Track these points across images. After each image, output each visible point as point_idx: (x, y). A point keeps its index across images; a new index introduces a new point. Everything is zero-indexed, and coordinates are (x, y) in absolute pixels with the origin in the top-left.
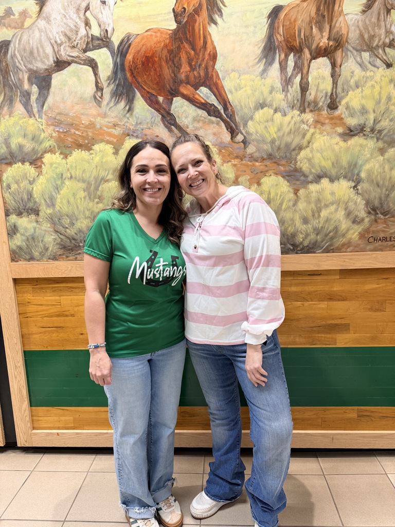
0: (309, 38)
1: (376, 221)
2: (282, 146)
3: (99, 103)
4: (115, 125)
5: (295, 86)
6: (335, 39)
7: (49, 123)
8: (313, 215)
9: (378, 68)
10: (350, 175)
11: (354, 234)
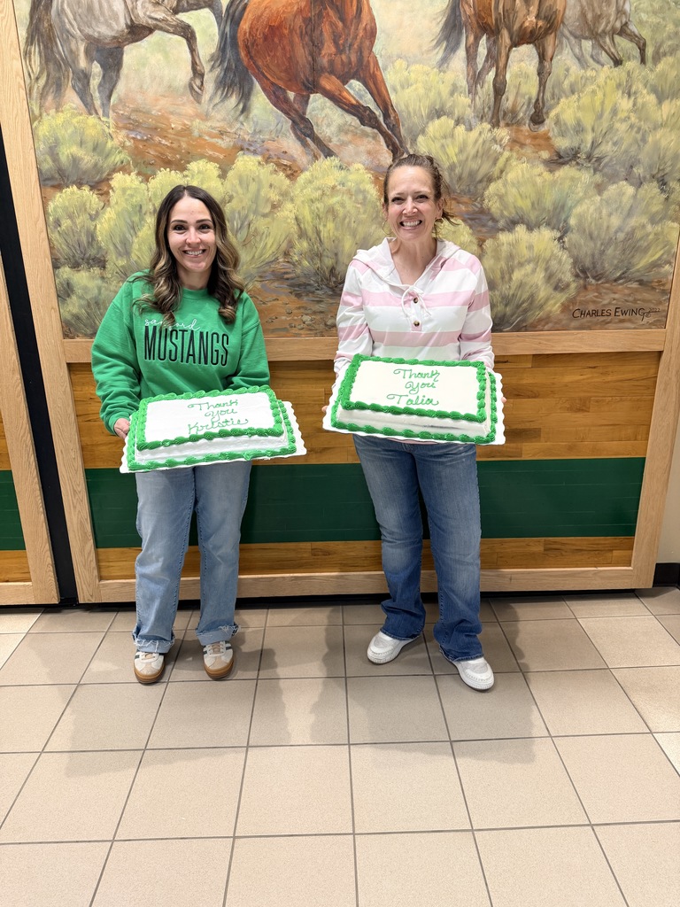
0: (510, 13)
1: (585, 287)
2: (465, 175)
3: (197, 97)
4: (222, 133)
5: (486, 86)
6: (546, 18)
7: (120, 125)
8: (503, 278)
9: (603, 65)
10: (554, 221)
11: (554, 306)
